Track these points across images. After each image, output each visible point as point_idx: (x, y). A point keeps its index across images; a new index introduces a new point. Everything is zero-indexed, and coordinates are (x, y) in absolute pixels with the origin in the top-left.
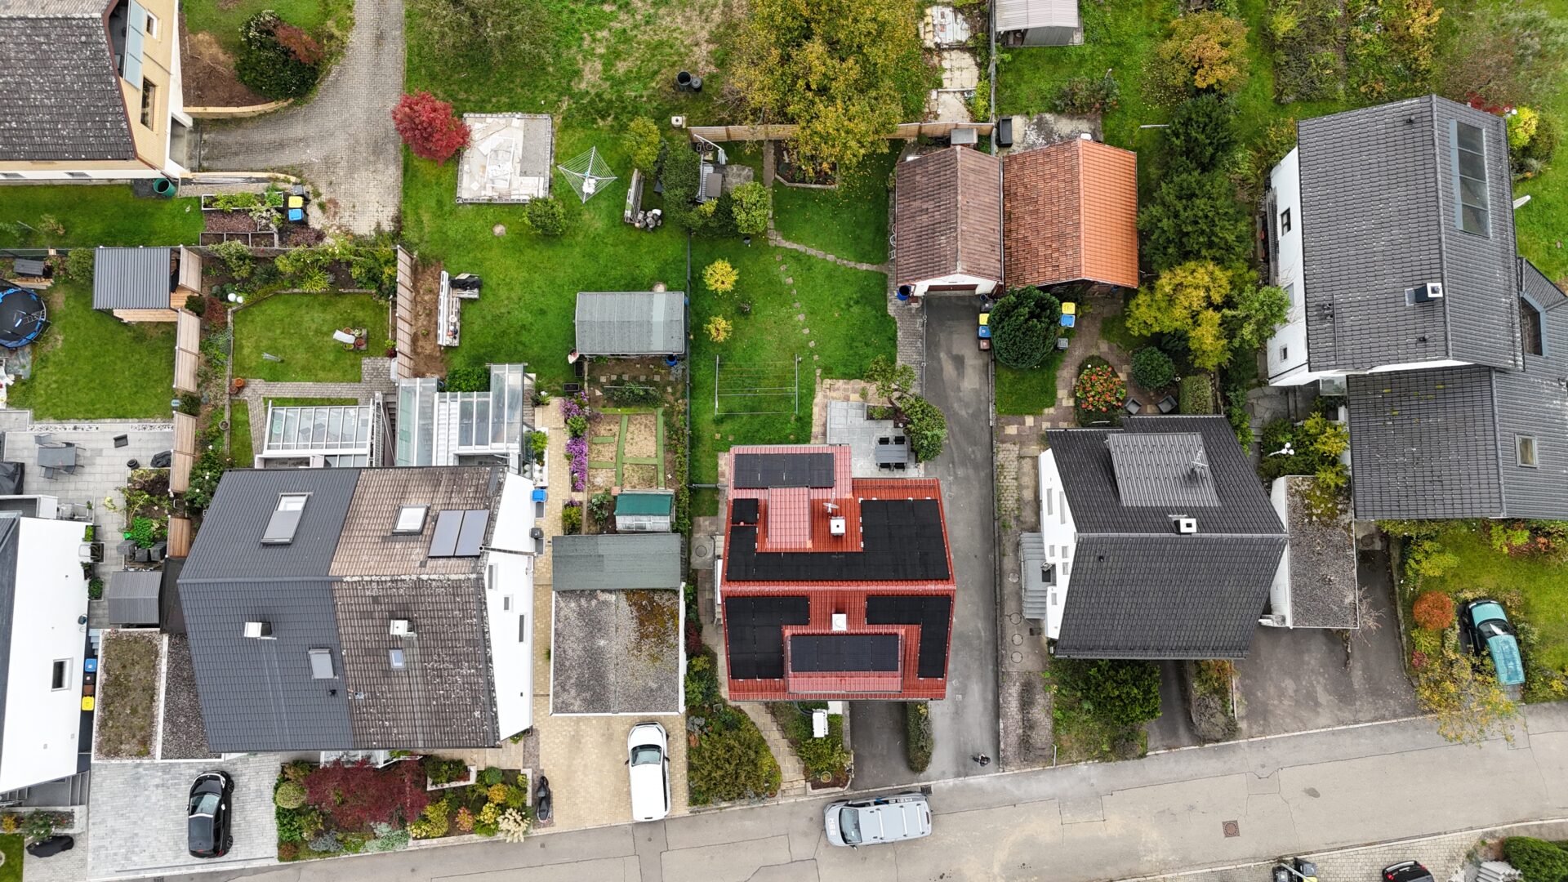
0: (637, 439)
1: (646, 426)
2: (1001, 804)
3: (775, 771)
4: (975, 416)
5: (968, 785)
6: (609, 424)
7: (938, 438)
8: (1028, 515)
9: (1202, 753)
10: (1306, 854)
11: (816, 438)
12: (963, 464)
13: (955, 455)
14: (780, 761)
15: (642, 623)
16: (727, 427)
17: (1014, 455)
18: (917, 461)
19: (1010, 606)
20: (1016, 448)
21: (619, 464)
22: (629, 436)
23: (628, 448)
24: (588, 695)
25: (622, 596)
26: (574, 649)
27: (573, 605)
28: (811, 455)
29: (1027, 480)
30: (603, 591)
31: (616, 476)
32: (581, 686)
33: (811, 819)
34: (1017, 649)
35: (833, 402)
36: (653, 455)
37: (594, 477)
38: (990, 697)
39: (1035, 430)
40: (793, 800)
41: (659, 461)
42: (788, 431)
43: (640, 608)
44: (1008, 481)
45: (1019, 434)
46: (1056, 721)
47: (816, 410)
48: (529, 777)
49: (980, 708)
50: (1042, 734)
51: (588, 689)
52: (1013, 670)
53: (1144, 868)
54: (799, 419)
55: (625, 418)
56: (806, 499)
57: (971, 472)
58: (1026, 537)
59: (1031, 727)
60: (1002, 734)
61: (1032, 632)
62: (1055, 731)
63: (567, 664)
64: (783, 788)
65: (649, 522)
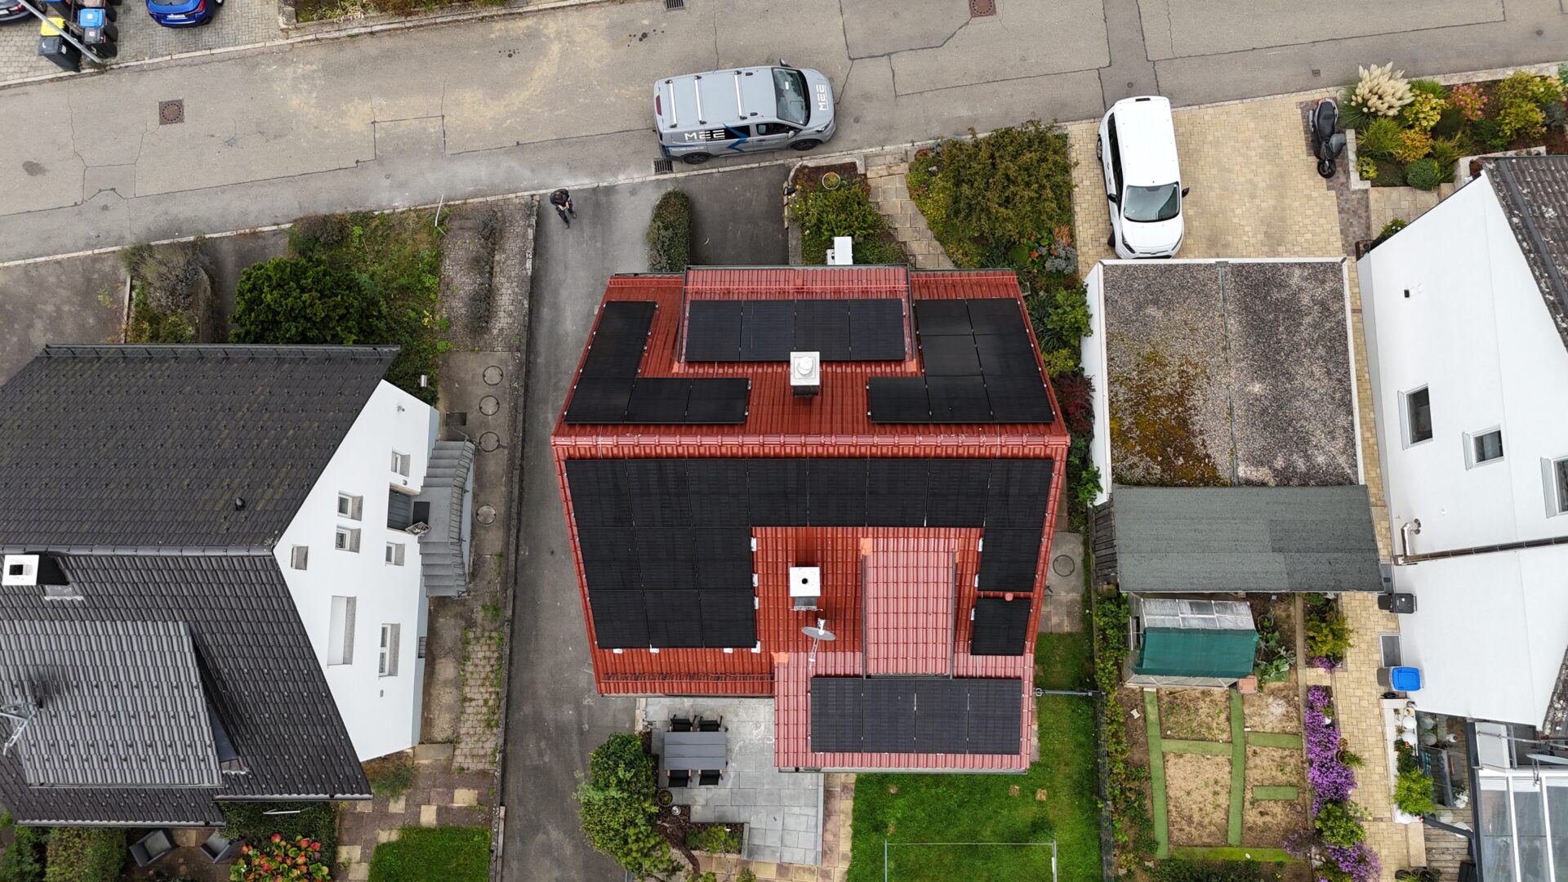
0: (1207, 792)
1: (1190, 820)
2: (540, 146)
3: (919, 189)
4: (533, 828)
5: (593, 174)
6: (1266, 828)
7: (595, 785)
8: (450, 629)
9: (201, 227)
10: (61, 79)
11: (845, 787)
12: (562, 730)
13: (576, 747)
14: (911, 207)
15: (1183, 423)
16: (1024, 815)
17: (465, 747)
18: (647, 736)
19: (497, 464)
20: (459, 760)
21: (1239, 741)
22: (1223, 800)
23: (1224, 774)
24: (1276, 295)
25: (1224, 474)
26: (1311, 377)
27: (1321, 459)
28: (857, 748)
29: (446, 697)
30: (1263, 484)
31: (1243, 717)
32: (1291, 310)
33: (857, 120)
34: (492, 390)
35: (810, 862)
36: (1170, 757)
37: (1287, 717)
38: (546, 312)
39: (419, 797)
40: (887, 148)
41: (1159, 747)
42: (901, 802)
43: (1188, 452)
44: (481, 694)
45: (451, 788)
46: (434, 269)
47: (845, 846)
48: (1354, 176)
49: (564, 293)
50: (461, 248)
51: (1277, 306)
52: (501, 353)
53: (319, 53)
54: (879, 828)
55: (1233, 837)
56: (872, 649)
57: (549, 714)
58: (453, 588)
59: (477, 260)
60: (529, 255)
61: (463, 419)
62: (439, 256)
63: (1321, 351)
64: (904, 167)
65: (1184, 616)
